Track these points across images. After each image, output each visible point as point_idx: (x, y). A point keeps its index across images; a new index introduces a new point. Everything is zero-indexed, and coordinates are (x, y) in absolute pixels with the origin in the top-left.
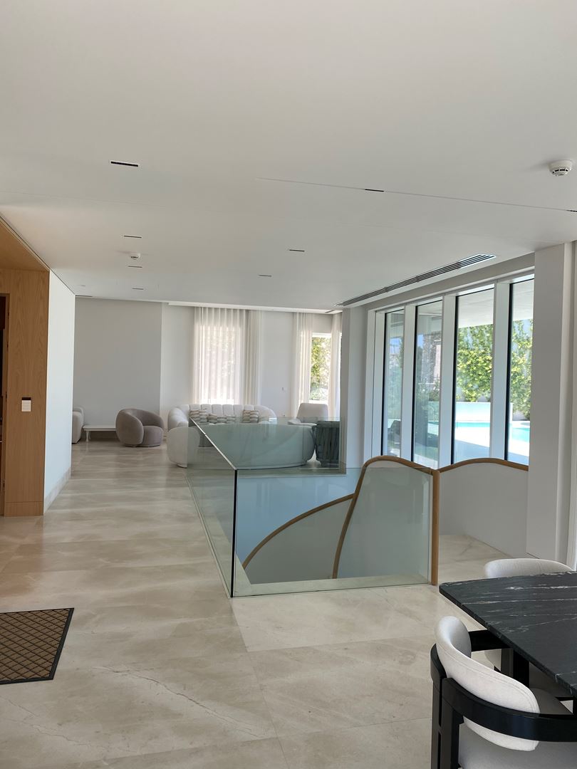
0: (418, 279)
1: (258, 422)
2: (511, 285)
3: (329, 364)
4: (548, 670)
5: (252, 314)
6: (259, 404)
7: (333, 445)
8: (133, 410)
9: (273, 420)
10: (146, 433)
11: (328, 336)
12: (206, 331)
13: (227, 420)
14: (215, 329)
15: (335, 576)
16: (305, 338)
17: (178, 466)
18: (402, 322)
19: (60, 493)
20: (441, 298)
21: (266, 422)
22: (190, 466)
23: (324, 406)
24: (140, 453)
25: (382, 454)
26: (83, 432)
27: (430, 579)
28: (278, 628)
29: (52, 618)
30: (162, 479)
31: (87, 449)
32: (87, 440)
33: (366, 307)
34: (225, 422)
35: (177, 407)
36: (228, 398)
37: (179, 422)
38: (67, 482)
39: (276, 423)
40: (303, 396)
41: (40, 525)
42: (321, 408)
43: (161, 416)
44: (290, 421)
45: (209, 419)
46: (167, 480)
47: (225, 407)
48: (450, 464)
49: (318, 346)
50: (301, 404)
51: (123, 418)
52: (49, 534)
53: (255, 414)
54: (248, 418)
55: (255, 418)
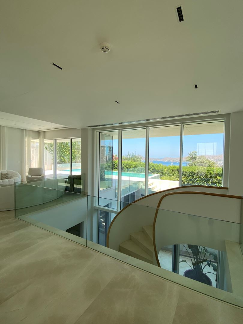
53: (9, 174)
54: (5, 177)
55: (9, 176)
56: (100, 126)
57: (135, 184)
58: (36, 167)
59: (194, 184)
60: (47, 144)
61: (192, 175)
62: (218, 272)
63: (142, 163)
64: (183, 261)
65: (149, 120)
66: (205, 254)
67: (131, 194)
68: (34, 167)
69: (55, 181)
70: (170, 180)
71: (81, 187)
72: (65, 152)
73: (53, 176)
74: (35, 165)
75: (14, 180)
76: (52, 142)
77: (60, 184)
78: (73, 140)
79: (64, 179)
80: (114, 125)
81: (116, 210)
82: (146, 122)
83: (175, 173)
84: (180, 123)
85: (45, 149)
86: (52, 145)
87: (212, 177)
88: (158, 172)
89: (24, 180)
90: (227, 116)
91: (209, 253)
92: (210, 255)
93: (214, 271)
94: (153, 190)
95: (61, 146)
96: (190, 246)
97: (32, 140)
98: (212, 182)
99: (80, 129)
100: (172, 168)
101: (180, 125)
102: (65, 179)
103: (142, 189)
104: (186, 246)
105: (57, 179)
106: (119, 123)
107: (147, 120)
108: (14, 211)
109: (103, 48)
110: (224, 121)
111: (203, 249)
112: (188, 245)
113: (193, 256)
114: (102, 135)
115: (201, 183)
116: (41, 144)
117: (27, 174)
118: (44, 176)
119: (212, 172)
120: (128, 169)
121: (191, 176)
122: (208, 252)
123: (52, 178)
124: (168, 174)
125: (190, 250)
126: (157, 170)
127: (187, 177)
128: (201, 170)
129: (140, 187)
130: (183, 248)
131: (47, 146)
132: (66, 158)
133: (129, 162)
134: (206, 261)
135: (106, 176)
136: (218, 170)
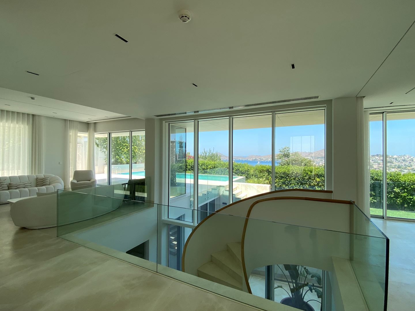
45: (10, 186)
53: (47, 180)
54: (42, 183)
55: (47, 182)
56: (169, 115)
57: (215, 189)
58: (84, 169)
59: (288, 188)
60: (98, 139)
61: (285, 176)
62: (323, 299)
63: (222, 163)
64: (279, 287)
65: (232, 108)
66: (306, 277)
67: (210, 203)
68: (81, 170)
69: (110, 187)
70: (259, 183)
71: (145, 195)
72: (122, 150)
73: (107, 181)
74: (82, 166)
75: (54, 187)
76: (106, 136)
77: (116, 192)
78: (134, 134)
79: (122, 184)
80: (187, 114)
81: (192, 224)
82: (228, 110)
83: (264, 174)
84: (271, 112)
85: (96, 146)
86: (104, 140)
87: (310, 178)
88: (242, 173)
89: (67, 187)
90: (328, 103)
91: (311, 275)
92: (312, 277)
93: (318, 298)
94: (238, 197)
95: (117, 141)
96: (287, 267)
97: (79, 134)
98: (310, 185)
99: (144, 119)
100: (260, 168)
101: (271, 113)
102: (124, 184)
103: (223, 195)
104: (282, 266)
105: (112, 184)
106: (195, 112)
107: (230, 108)
108: (56, 228)
109: (182, 17)
110: (324, 108)
111: (303, 269)
112: (284, 265)
113: (291, 281)
114: (173, 126)
115: (296, 186)
116: (91, 138)
117: (71, 179)
118: (95, 182)
119: (309, 173)
120: (205, 171)
121: (283, 177)
122: (309, 274)
123: (106, 183)
124: (255, 176)
125: (287, 273)
126: (241, 171)
127: (279, 180)
128: (296, 170)
129: (221, 193)
130: (278, 270)
131: (97, 141)
132: (122, 157)
133: (206, 161)
134: (307, 285)
135: (178, 180)
136: (317, 170)
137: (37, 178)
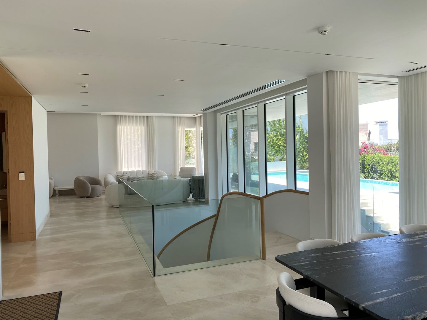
0: (243, 95)
1: (157, 179)
2: (294, 97)
3: (194, 145)
4: (340, 295)
5: (150, 119)
6: (157, 169)
7: (201, 188)
8: (84, 176)
9: (165, 177)
10: (93, 189)
11: (193, 129)
12: (124, 129)
13: (139, 179)
14: (129, 128)
15: (208, 260)
16: (181, 131)
17: (113, 207)
18: (236, 119)
19: (44, 227)
20: (256, 105)
21: (161, 179)
22: (120, 206)
23: (194, 168)
24: (89, 201)
25: (228, 192)
26: (54, 191)
27: (262, 257)
28: (182, 290)
29: (49, 298)
30: (104, 214)
31: (57, 201)
32: (57, 196)
33: (216, 112)
34: (138, 181)
35: (109, 174)
36: (139, 167)
37: (111, 182)
38: (48, 220)
39: (167, 179)
40: (182, 163)
41: (34, 245)
42: (192, 169)
43: (100, 179)
44: (175, 177)
45: (128, 179)
46: (107, 215)
47: (137, 172)
48: (266, 195)
49: (188, 135)
50: (181, 168)
51: (78, 182)
52: (41, 250)
53: (155, 175)
54: (152, 177)
137: (149, 173)
